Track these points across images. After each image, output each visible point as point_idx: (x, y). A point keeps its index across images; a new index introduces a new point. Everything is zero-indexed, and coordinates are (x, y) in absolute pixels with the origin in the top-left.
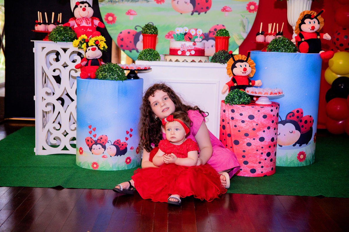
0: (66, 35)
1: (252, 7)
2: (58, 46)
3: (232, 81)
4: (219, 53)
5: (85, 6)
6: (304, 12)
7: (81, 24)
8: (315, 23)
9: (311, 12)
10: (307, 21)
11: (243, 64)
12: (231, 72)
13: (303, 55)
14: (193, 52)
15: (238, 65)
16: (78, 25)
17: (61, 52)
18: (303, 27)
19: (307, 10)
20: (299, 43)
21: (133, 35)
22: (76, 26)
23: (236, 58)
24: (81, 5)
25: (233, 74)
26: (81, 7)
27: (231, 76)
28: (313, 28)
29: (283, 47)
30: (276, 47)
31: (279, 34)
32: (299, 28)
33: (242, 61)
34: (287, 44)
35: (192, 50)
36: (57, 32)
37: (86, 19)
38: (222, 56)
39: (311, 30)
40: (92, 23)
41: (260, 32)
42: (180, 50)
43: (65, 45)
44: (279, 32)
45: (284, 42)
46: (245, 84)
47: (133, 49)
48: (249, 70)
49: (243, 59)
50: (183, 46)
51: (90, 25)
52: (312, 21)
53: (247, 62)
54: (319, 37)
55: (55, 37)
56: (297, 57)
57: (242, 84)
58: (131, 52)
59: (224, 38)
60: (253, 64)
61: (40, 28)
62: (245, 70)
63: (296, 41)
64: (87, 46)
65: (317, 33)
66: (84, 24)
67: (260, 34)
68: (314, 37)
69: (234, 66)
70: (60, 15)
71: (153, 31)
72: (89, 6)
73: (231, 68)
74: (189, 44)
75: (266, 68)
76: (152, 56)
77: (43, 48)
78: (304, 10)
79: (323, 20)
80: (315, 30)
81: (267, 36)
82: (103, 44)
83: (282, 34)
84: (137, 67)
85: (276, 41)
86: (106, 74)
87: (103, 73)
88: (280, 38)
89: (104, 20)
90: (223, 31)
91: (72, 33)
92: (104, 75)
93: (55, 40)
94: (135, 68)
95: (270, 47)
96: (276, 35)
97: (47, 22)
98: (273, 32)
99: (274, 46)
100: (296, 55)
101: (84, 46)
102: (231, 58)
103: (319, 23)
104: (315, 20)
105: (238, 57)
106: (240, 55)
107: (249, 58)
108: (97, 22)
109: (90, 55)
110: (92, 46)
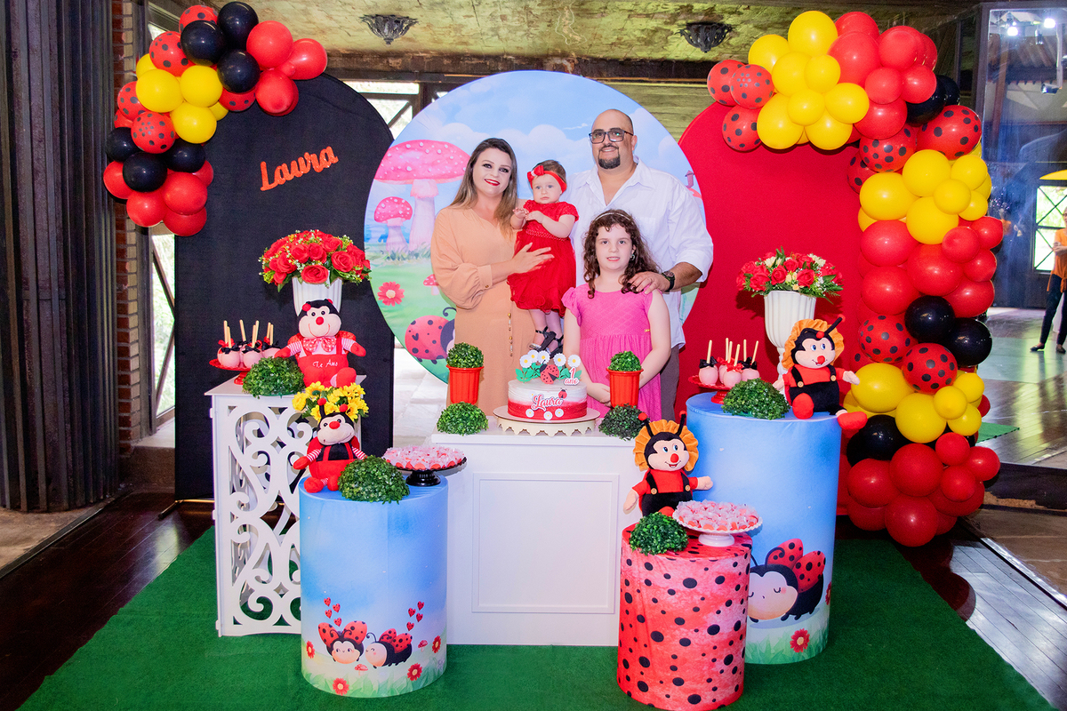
0: (278, 381)
2: (263, 404)
3: (645, 481)
5: (323, 313)
6: (801, 323)
7: (313, 351)
9: (815, 324)
10: (808, 343)
11: (670, 444)
12: (645, 461)
13: (802, 424)
14: (560, 413)
15: (659, 445)
16: (309, 353)
17: (271, 416)
18: (799, 355)
19: (807, 318)
20: (793, 392)
21: (440, 327)
22: (303, 354)
23: (655, 429)
24: (313, 310)
25: (648, 464)
26: (313, 314)
27: (644, 469)
28: (821, 359)
29: (757, 406)
30: (743, 406)
31: (748, 365)
32: (790, 357)
33: (668, 436)
34: (767, 399)
35: (557, 408)
36: (260, 374)
37: (326, 339)
38: (625, 423)
40: (339, 345)
41: (708, 362)
42: (529, 407)
43: (278, 401)
44: (749, 359)
45: (759, 394)
46: (674, 491)
47: (440, 357)
48: (684, 457)
49: (670, 431)
50: (537, 399)
51: (334, 352)
52: (818, 344)
53: (680, 436)
54: (834, 378)
55: (256, 386)
57: (670, 491)
58: (435, 362)
59: (628, 374)
60: (693, 441)
61: (227, 360)
62: (675, 458)
63: (787, 385)
64: (323, 416)
65: (831, 369)
66: (320, 351)
67: (708, 365)
68: (824, 377)
69: (649, 450)
70: (270, 327)
71: (473, 360)
72: (333, 311)
73: (643, 452)
74: (550, 393)
75: (721, 450)
76: (468, 424)
77: (231, 408)
79: (842, 339)
80: (825, 364)
81: (724, 369)
82: (358, 405)
83: (754, 367)
84: (433, 464)
85: (742, 389)
86: (361, 488)
87: (353, 485)
88: (749, 382)
89: (377, 297)
90: (627, 358)
91: (293, 375)
92: (355, 490)
93: (256, 392)
94: (428, 467)
95: (729, 403)
96: (743, 369)
97: (244, 339)
98: (735, 364)
99: (738, 403)
100: (787, 424)
101: (315, 412)
102: (645, 427)
103: (833, 349)
104: (825, 340)
105: (659, 426)
106: (663, 421)
107: (685, 427)
108: (348, 343)
109: (328, 436)
110: (331, 415)
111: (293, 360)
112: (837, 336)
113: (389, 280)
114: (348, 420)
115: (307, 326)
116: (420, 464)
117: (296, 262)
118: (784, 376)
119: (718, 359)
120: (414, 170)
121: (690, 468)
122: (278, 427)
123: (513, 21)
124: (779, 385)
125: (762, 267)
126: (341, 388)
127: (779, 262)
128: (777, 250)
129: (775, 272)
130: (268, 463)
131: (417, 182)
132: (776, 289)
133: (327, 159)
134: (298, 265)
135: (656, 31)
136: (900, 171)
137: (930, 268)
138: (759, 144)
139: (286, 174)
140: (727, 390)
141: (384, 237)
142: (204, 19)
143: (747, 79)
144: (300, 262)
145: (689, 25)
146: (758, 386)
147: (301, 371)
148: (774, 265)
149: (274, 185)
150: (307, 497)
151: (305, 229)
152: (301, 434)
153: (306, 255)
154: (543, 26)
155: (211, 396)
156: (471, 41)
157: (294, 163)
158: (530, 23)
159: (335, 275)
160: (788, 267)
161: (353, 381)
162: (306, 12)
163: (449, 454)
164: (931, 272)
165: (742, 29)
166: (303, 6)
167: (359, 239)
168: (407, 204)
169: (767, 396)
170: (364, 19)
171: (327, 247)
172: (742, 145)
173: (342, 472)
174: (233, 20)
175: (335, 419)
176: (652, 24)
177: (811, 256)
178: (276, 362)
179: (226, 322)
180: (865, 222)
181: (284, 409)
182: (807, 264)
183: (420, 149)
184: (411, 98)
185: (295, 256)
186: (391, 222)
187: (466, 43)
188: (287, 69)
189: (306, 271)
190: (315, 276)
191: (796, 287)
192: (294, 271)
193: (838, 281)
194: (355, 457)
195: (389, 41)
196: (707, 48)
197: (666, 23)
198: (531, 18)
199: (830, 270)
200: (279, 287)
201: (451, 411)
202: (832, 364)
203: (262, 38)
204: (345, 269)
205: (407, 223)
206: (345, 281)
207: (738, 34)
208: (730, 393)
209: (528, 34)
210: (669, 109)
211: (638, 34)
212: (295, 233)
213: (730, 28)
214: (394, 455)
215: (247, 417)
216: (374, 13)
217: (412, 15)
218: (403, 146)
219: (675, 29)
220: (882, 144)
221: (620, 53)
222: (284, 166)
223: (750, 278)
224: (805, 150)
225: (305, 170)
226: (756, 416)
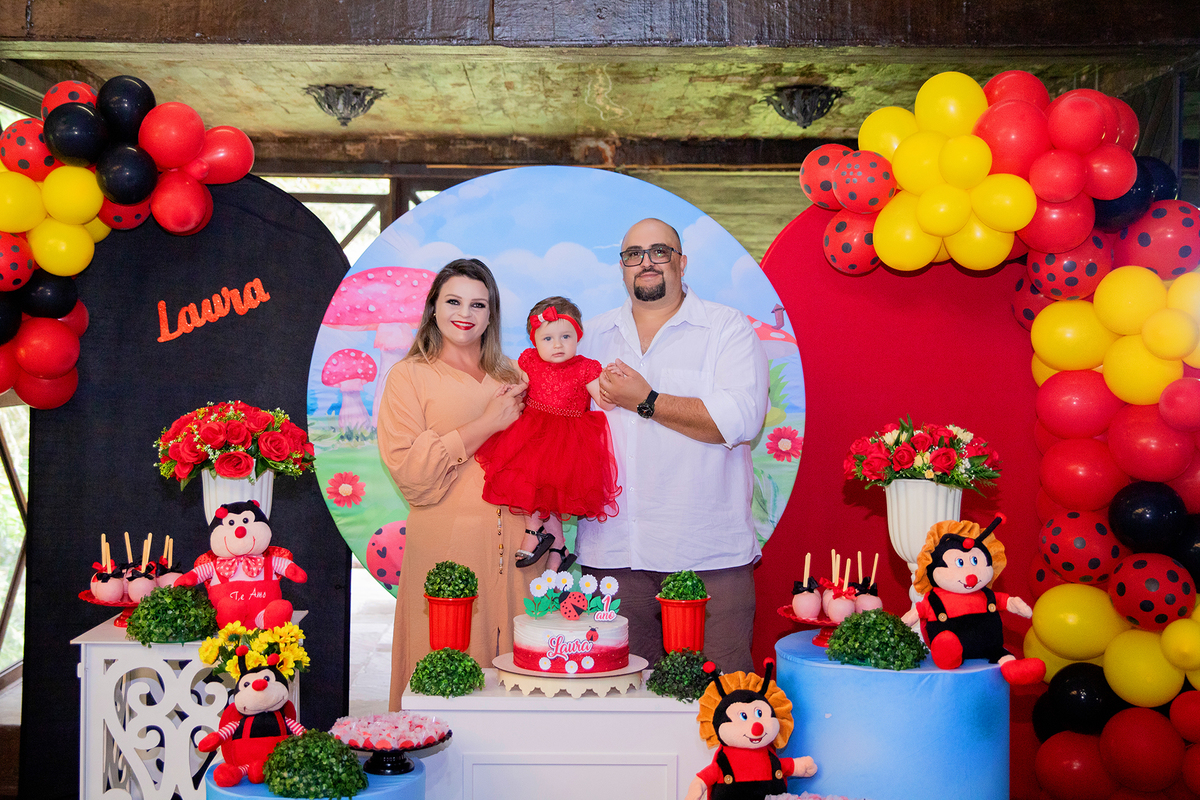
0: (179, 621)
1: (785, 445)
2: (155, 657)
3: (716, 764)
4: (673, 665)
5: (246, 521)
6: (939, 526)
7: (230, 576)
8: (976, 562)
9: (961, 527)
10: (951, 556)
11: (751, 708)
12: (715, 733)
13: (944, 677)
14: (588, 663)
15: (734, 710)
16: (223, 579)
17: (167, 673)
18: (939, 574)
19: (949, 518)
20: (932, 628)
22: (216, 581)
23: (727, 685)
24: (231, 516)
25: (719, 739)
28: (972, 580)
29: (878, 650)
30: (856, 650)
31: (865, 589)
32: (926, 577)
33: (747, 697)
34: (892, 640)
35: (584, 655)
36: (152, 612)
37: (249, 558)
38: (684, 676)
39: (965, 586)
40: (268, 567)
41: (805, 585)
42: (544, 655)
43: (178, 651)
44: (867, 580)
45: (880, 632)
46: (760, 779)
48: (771, 727)
49: (750, 688)
50: (556, 642)
51: (261, 577)
52: (967, 557)
53: (766, 696)
54: (992, 608)
55: (146, 629)
56: (927, 683)
57: (752, 779)
59: (688, 605)
60: (784, 702)
61: (104, 591)
62: (758, 729)
63: (923, 618)
64: (244, 671)
65: (988, 593)
66: (241, 576)
67: (806, 589)
68: (977, 606)
69: (720, 717)
70: (169, 542)
71: (462, 586)
72: (260, 517)
73: (712, 720)
74: (573, 633)
75: (828, 716)
76: (455, 680)
77: (109, 663)
78: (940, 519)
79: (1003, 549)
80: (979, 586)
81: (829, 595)
82: (294, 655)
83: (874, 592)
84: (402, 741)
85: (855, 625)
86: (296, 779)
87: (285, 774)
88: (866, 614)
89: (326, 495)
90: (686, 580)
91: (200, 612)
92: (289, 782)
93: (146, 639)
94: (394, 745)
95: (836, 646)
96: (857, 595)
97: (130, 560)
98: (845, 588)
99: (849, 647)
100: (922, 678)
101: (231, 667)
102: (713, 683)
103: (990, 563)
104: (976, 552)
105: (734, 681)
106: (740, 674)
107: (772, 682)
108: (282, 564)
109: (249, 700)
110: (256, 670)
111: (201, 590)
112: (995, 546)
113: (343, 469)
114: (280, 678)
115: (222, 540)
116: (383, 741)
117: (207, 448)
118: (919, 605)
119: (820, 581)
120: (379, 310)
121: (782, 744)
122: (178, 690)
123: (524, 90)
124: (911, 618)
125: (880, 445)
126: (269, 631)
127: (904, 437)
128: (901, 420)
129: (897, 452)
130: (162, 744)
131: (383, 327)
132: (901, 477)
133: (254, 295)
134: (210, 452)
135: (731, 98)
136: (1090, 298)
137: (1144, 441)
138: (876, 263)
139: (193, 319)
140: (834, 626)
141: (337, 408)
142: (77, 101)
143: (855, 172)
144: (214, 448)
145: (779, 90)
146: (878, 621)
147: (212, 606)
148: (897, 442)
149: (176, 334)
150: (216, 793)
151: (221, 399)
152: (211, 699)
153: (222, 438)
154: (567, 96)
155: (78, 647)
156: (465, 118)
157: (206, 302)
158: (548, 92)
159: (263, 465)
160: (916, 445)
161: (289, 619)
162: (224, 82)
163: (426, 725)
164: (1145, 448)
165: (857, 92)
166: (220, 74)
167: (299, 413)
168: (369, 359)
169: (892, 635)
170: (309, 90)
171: (253, 426)
172: (853, 267)
173: (270, 755)
174: (120, 101)
175: (260, 676)
176: (725, 89)
177: (951, 428)
178: (177, 593)
179: (103, 536)
180: (1041, 373)
181: (185, 663)
182: (945, 441)
183: (389, 281)
184: (378, 200)
185: (205, 440)
186: (346, 385)
187: (456, 121)
188: (196, 169)
189: (221, 460)
190: (233, 467)
191: (930, 474)
192: (205, 462)
193: (994, 465)
194: (289, 732)
195: (345, 121)
196: (807, 119)
197: (745, 88)
198: (549, 85)
199: (980, 448)
200: (183, 484)
201: (431, 662)
202: (990, 587)
203: (161, 127)
204: (278, 457)
205: (369, 386)
206: (278, 474)
207: (852, 100)
208: (837, 631)
209: (545, 107)
210: (758, 208)
211: (705, 103)
212: (205, 406)
213: (839, 92)
214: (347, 728)
215: (132, 675)
216: (322, 82)
217: (378, 84)
218: (363, 276)
219: (759, 96)
220: (1061, 260)
221: (682, 131)
222: (193, 306)
223: (861, 461)
224: (944, 271)
225: (222, 311)
226: (877, 665)
